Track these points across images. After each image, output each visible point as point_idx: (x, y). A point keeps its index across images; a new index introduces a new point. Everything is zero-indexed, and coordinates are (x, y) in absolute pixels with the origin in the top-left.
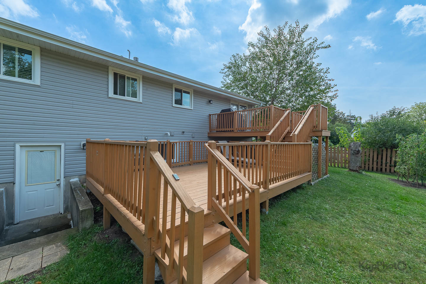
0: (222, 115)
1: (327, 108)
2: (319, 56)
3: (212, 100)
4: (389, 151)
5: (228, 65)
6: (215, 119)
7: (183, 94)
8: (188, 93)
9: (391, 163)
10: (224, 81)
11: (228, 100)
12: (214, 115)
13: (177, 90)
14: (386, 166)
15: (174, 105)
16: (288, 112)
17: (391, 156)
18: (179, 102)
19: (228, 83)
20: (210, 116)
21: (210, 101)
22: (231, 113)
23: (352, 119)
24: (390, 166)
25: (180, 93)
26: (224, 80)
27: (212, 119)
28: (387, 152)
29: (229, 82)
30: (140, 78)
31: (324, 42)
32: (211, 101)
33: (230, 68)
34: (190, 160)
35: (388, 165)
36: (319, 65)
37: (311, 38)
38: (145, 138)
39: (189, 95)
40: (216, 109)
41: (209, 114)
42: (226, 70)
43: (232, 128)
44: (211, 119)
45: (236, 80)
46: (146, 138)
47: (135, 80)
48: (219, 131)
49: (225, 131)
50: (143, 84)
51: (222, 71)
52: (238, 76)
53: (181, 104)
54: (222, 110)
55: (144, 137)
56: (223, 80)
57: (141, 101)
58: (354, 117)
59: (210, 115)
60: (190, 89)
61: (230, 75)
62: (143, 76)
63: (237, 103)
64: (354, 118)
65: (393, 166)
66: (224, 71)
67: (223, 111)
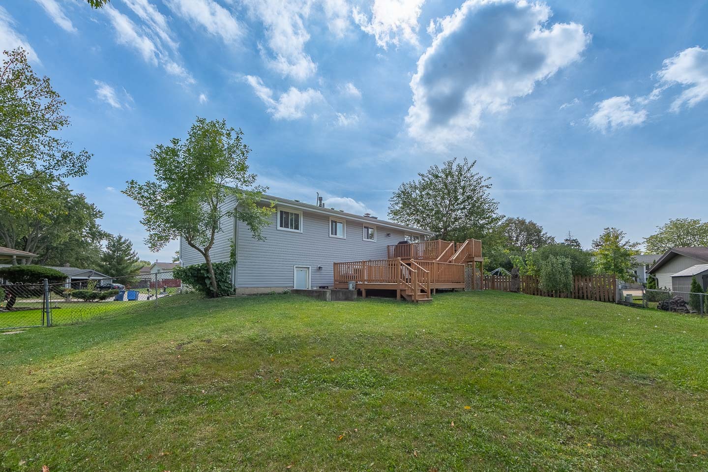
0: (400, 246)
1: (480, 241)
3: (390, 234)
6: (392, 249)
11: (402, 232)
12: (393, 246)
16: (452, 244)
21: (388, 235)
22: (408, 245)
23: (573, 245)
40: (394, 241)
41: (388, 245)
44: (389, 249)
58: (576, 242)
63: (411, 234)
64: (575, 244)
67: (400, 243)
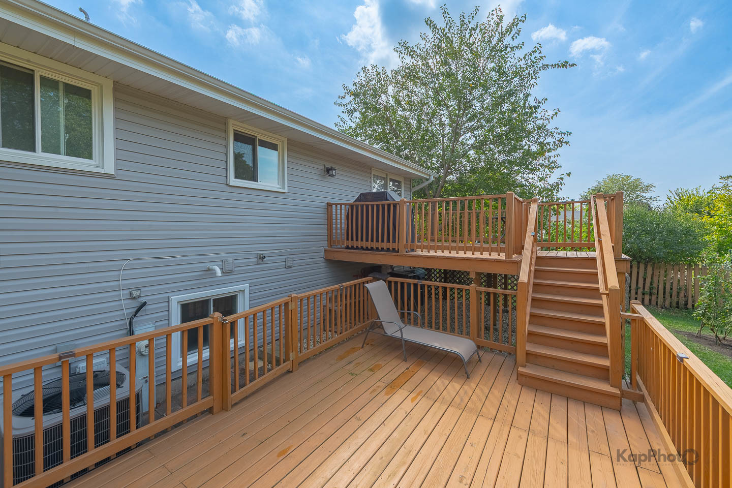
0: (365, 207)
2: (536, 84)
3: (334, 166)
4: (642, 266)
5: (353, 88)
6: (340, 216)
7: (261, 150)
8: (274, 147)
9: (644, 288)
10: (342, 123)
11: (365, 168)
12: (341, 205)
13: (240, 138)
14: (636, 293)
15: (233, 181)
17: (644, 275)
18: (247, 171)
19: (350, 128)
20: (329, 207)
21: (328, 170)
22: (389, 205)
24: (643, 294)
25: (251, 147)
26: (340, 122)
27: (336, 215)
28: (638, 268)
29: (353, 125)
30: (102, 87)
31: (545, 57)
32: (332, 169)
33: (356, 95)
34: (291, 354)
35: (640, 291)
36: (543, 102)
37: (523, 45)
38: (131, 294)
39: (275, 153)
40: (345, 190)
41: (327, 203)
42: (349, 99)
43: (394, 241)
44: (331, 214)
45: (365, 122)
46: (135, 294)
47: (87, 94)
48: (355, 246)
49: (372, 249)
50: (116, 109)
51: (340, 101)
52: (371, 115)
53: (254, 178)
54: (362, 194)
55: (128, 292)
56: (339, 120)
57: (110, 169)
59: (329, 205)
60: (279, 137)
61: (355, 110)
62: (115, 83)
63: (384, 173)
65: (647, 294)
66: (345, 101)
67: (363, 197)
